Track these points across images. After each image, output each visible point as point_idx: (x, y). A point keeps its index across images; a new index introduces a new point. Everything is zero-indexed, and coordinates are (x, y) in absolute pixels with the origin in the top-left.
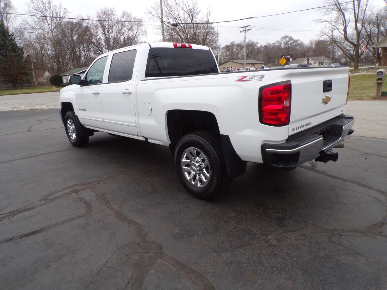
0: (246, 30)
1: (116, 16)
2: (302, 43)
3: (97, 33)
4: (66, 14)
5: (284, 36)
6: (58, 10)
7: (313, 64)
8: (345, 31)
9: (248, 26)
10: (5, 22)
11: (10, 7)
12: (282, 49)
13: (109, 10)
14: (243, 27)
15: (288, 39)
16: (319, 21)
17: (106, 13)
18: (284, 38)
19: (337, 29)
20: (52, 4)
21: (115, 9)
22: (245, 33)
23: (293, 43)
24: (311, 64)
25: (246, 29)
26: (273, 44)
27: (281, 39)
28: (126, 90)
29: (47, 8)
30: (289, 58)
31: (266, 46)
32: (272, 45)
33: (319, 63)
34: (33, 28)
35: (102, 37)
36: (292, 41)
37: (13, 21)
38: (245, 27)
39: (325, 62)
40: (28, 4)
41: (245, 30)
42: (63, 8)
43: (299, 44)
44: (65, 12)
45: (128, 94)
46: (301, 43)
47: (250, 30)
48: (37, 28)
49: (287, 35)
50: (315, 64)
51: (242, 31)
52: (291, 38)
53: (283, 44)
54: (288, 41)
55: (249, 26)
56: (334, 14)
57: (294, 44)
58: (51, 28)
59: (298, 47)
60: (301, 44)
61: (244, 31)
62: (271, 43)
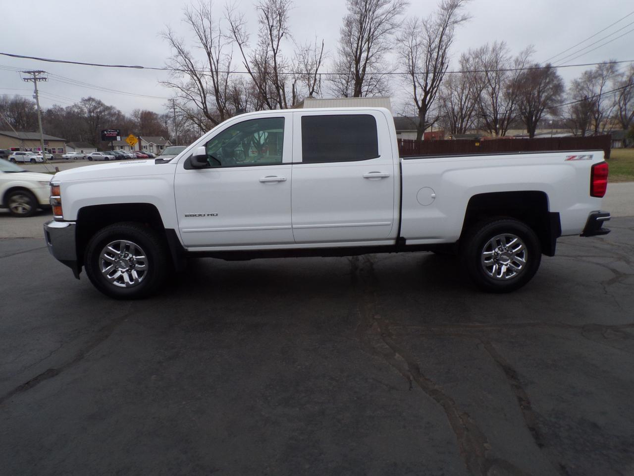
0: (37, 79)
2: (119, 112)
5: (86, 98)
7: (148, 148)
8: (204, 103)
9: (39, 72)
12: (86, 119)
14: (29, 72)
15: (94, 104)
16: (166, 84)
18: (86, 100)
19: (194, 100)
22: (35, 83)
23: (104, 111)
24: (144, 147)
25: (36, 76)
26: (66, 108)
27: (81, 102)
28: (370, 173)
30: (115, 135)
31: (49, 111)
32: (65, 110)
33: (158, 146)
36: (102, 108)
38: (34, 72)
39: (166, 145)
41: (35, 79)
43: (115, 114)
45: (380, 179)
46: (117, 112)
47: (45, 79)
49: (92, 97)
50: (151, 148)
51: (27, 79)
52: (99, 103)
53: (86, 110)
54: (95, 108)
55: (43, 71)
56: (187, 78)
57: (106, 113)
59: (113, 119)
60: (119, 115)
61: (33, 80)
62: (64, 106)
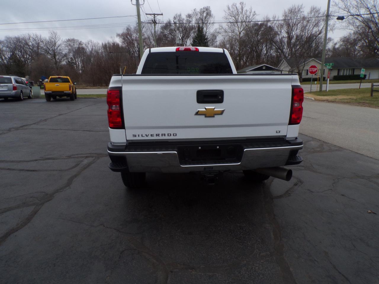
1: (302, 13)
3: (281, 32)
4: (255, 16)
6: (248, 13)
10: (205, 29)
11: (210, 16)
13: (297, 8)
17: (293, 11)
20: (244, 9)
21: (303, 6)
29: (239, 13)
34: (226, 32)
35: (285, 35)
37: (211, 27)
40: (225, 12)
42: (253, 11)
44: (254, 15)
48: (229, 31)
58: (239, 30)
